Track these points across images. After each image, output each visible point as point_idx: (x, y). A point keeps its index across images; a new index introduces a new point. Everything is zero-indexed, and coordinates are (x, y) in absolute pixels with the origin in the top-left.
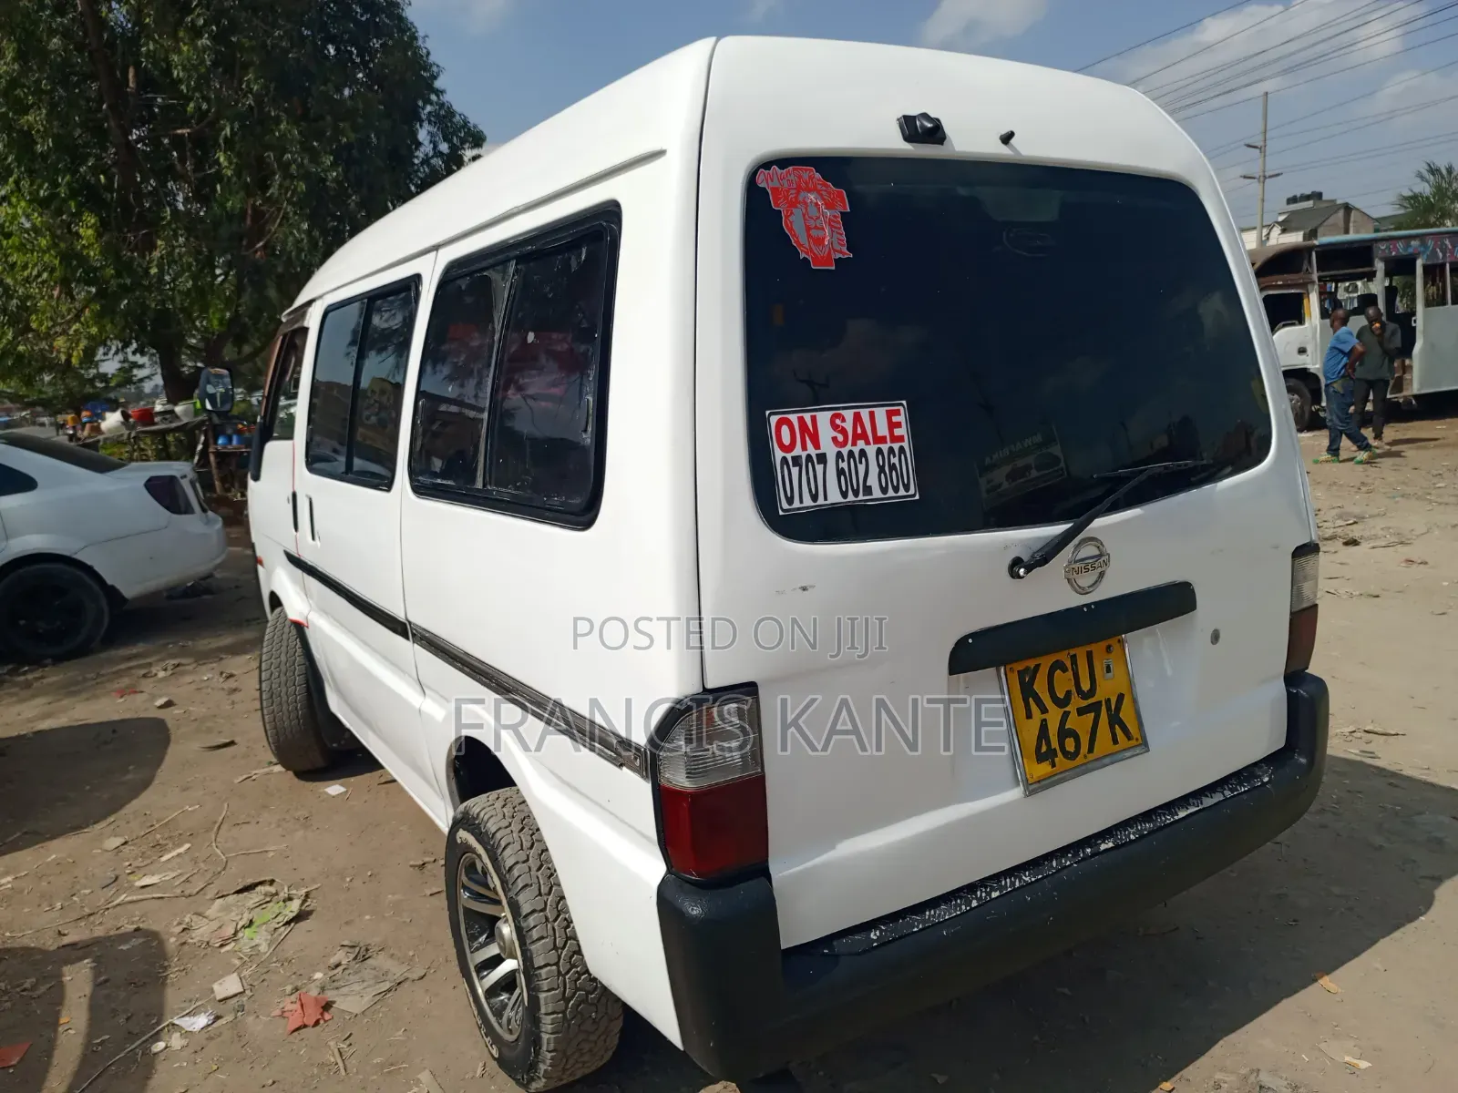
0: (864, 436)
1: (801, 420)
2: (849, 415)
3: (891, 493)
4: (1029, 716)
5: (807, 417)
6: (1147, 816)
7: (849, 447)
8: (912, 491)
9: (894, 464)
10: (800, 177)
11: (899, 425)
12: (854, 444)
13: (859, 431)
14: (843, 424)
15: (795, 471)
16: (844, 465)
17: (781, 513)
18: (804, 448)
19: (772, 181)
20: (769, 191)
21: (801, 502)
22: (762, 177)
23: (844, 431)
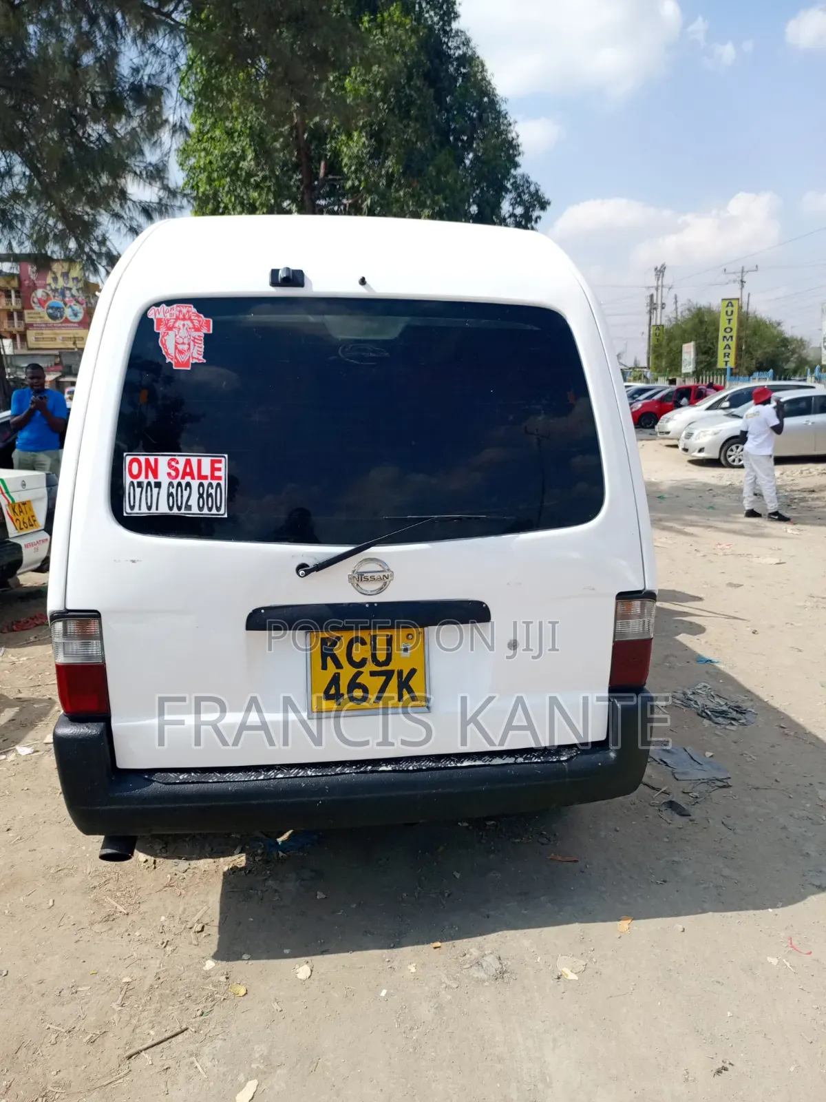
0: (191, 474)
1: (147, 461)
2: (182, 460)
3: (205, 511)
4: (324, 667)
5: (152, 459)
6: (438, 757)
7: (179, 479)
8: (222, 511)
9: (211, 493)
10: (180, 311)
11: (219, 469)
12: (183, 478)
13: (188, 470)
14: (177, 466)
15: (138, 490)
16: (174, 491)
17: (125, 515)
18: (147, 477)
19: (159, 313)
20: (155, 321)
21: (140, 509)
22: (153, 311)
23: (176, 470)
